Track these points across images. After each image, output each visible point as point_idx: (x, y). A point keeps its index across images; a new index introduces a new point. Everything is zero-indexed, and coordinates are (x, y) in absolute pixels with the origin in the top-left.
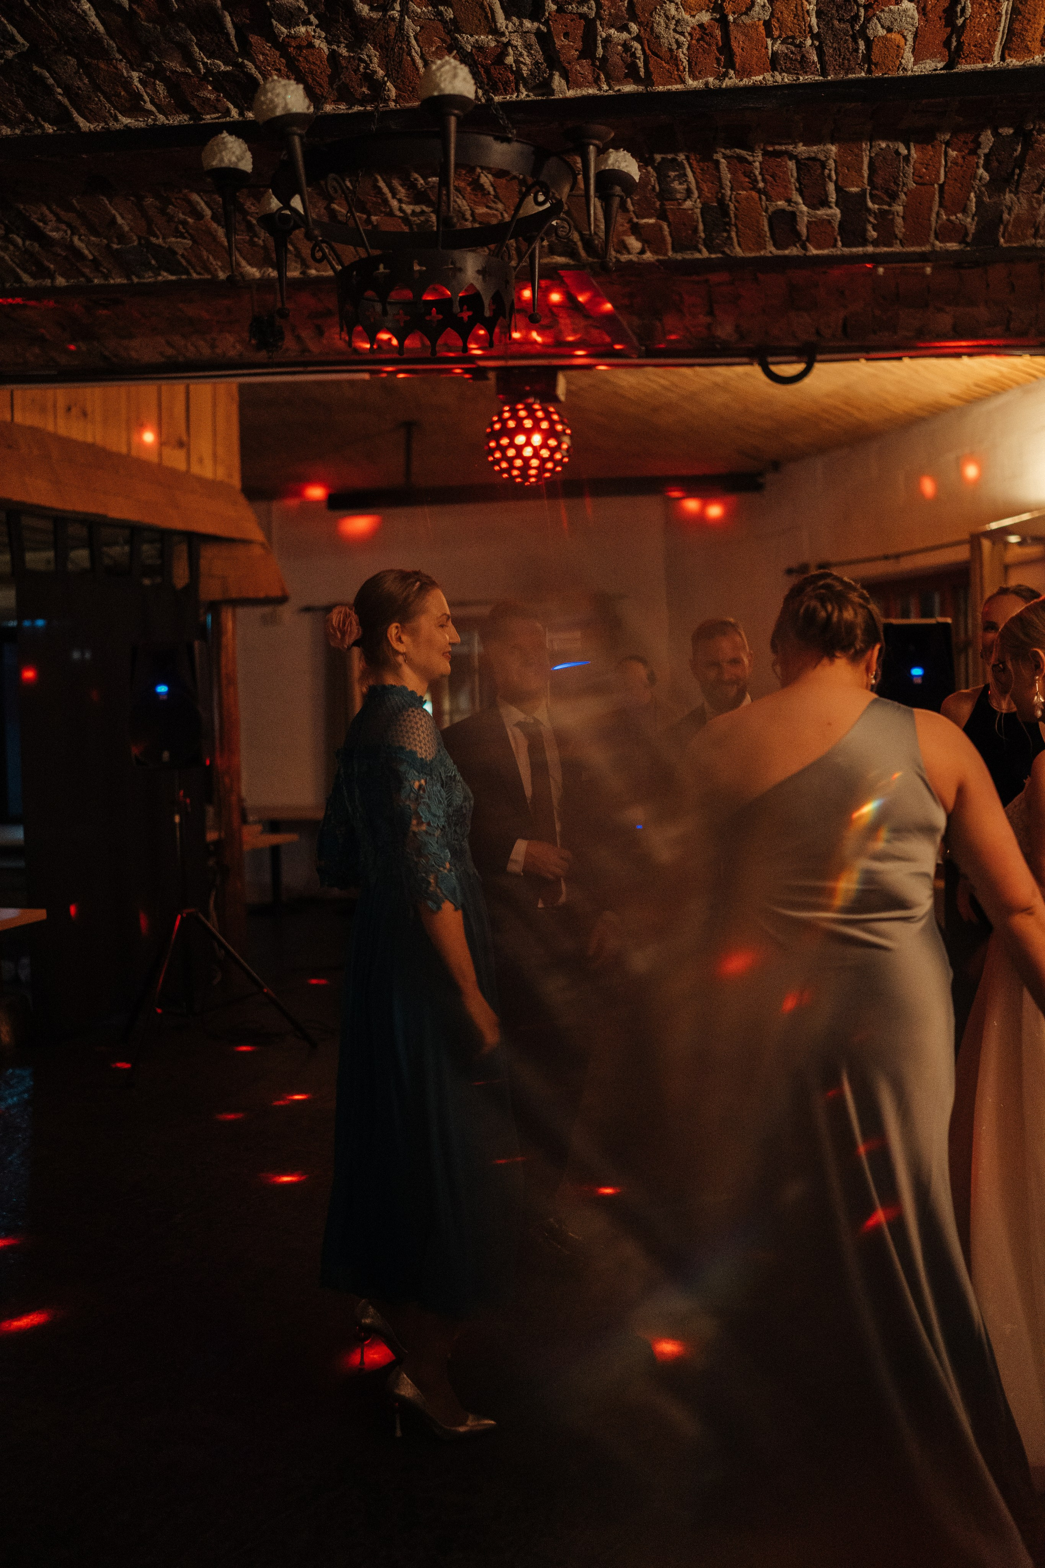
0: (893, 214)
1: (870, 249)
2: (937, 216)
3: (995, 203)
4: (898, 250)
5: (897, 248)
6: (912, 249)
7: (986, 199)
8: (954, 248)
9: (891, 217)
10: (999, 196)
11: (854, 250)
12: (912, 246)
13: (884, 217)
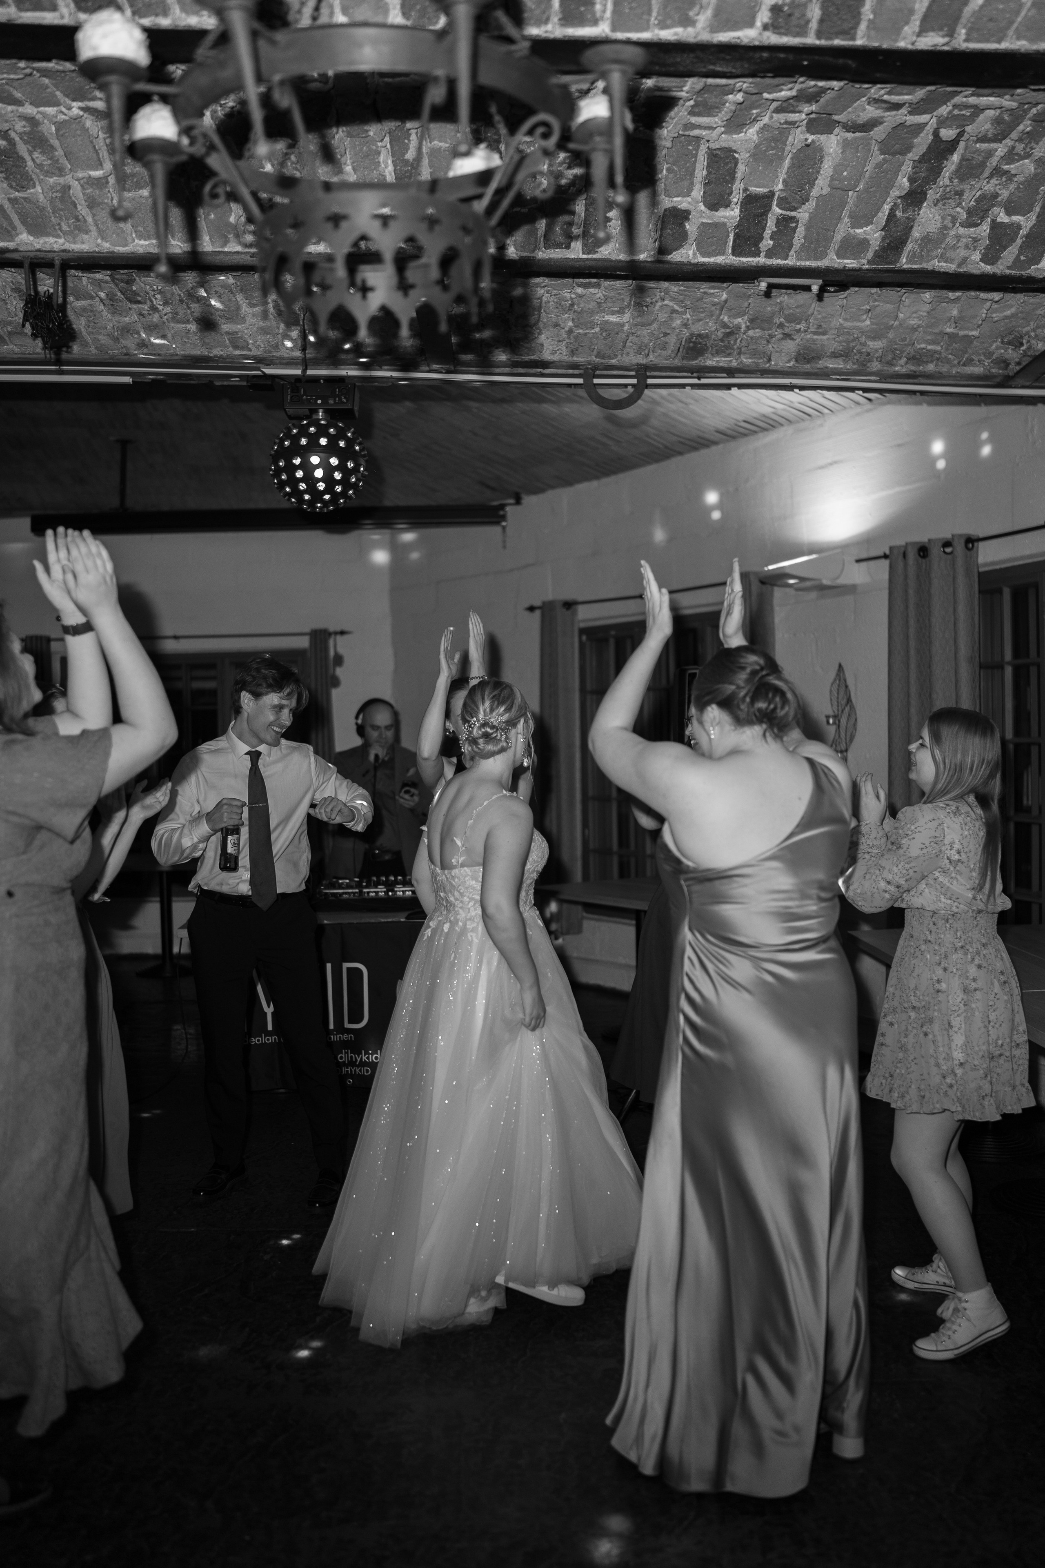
0: (798, 221)
1: (761, 260)
2: (843, 229)
3: (908, 218)
4: (791, 263)
5: (790, 262)
6: (807, 263)
7: (899, 214)
8: (851, 266)
9: (794, 225)
10: (914, 211)
11: (744, 260)
12: (808, 259)
13: (786, 224)
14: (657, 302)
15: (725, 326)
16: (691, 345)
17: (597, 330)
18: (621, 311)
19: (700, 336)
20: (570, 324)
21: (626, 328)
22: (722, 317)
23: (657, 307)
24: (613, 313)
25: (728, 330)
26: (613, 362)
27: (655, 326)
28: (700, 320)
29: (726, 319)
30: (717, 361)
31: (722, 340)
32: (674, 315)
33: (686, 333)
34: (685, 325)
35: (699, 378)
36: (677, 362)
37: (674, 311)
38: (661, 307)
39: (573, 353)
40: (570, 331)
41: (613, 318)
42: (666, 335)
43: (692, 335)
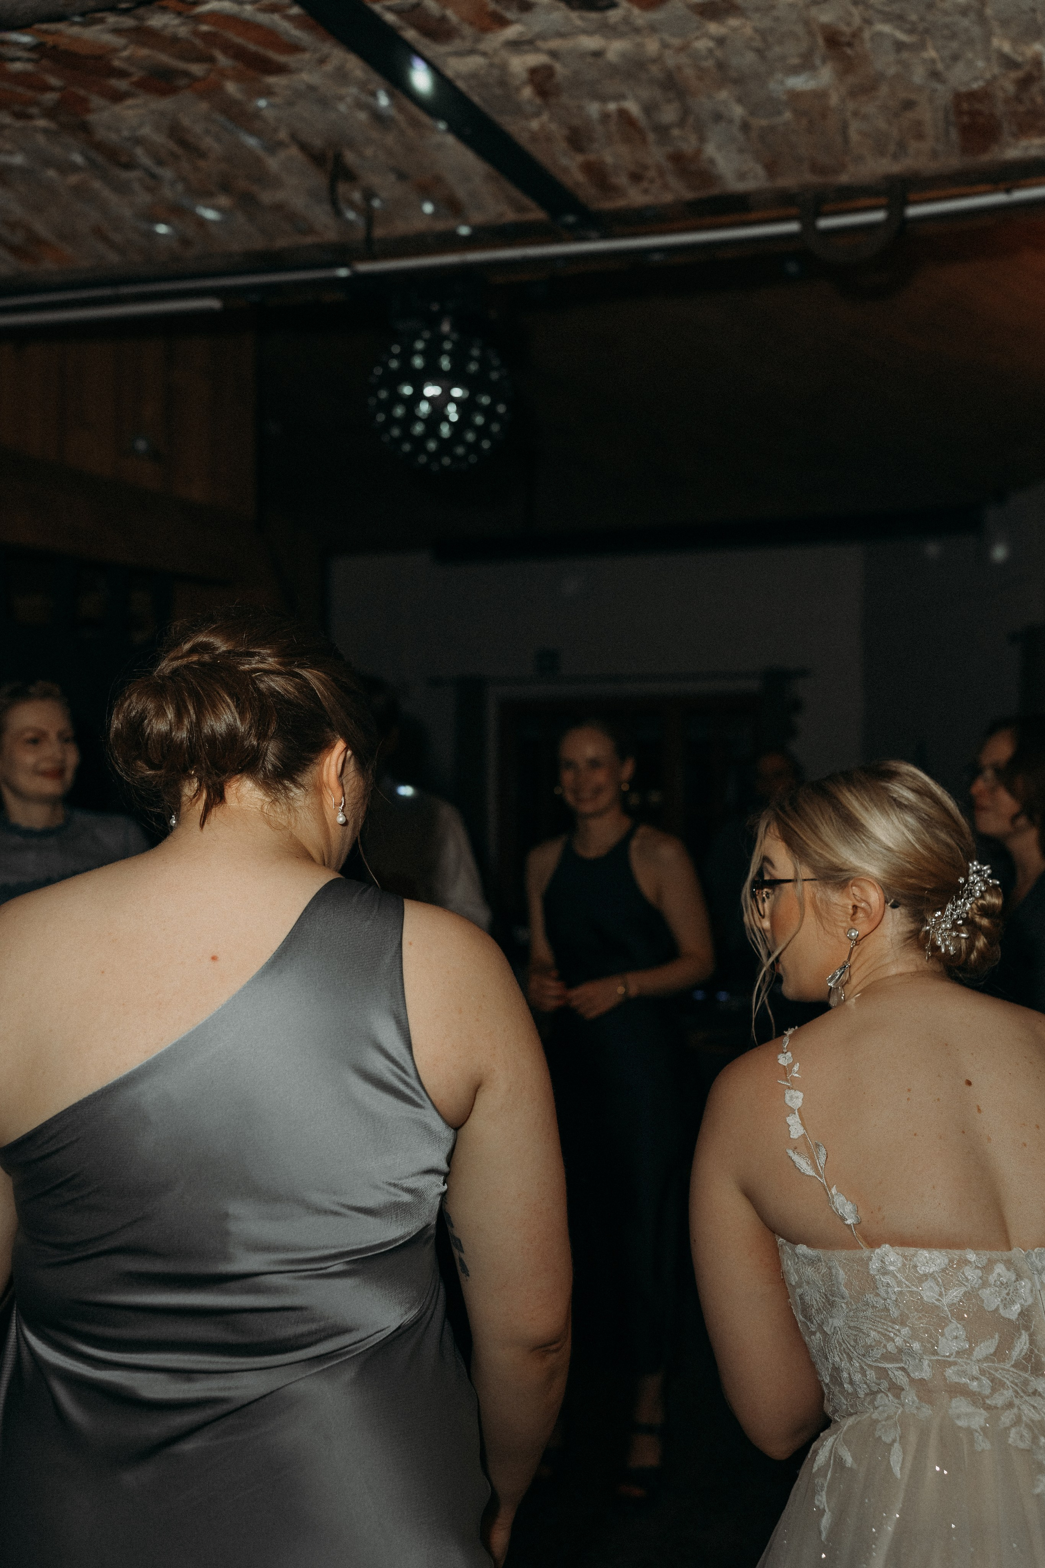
14: (860, 30)
15: (1009, 63)
16: (966, 119)
17: (788, 115)
18: (806, 65)
19: (972, 96)
20: (738, 111)
21: (834, 100)
22: (996, 42)
23: (868, 45)
24: (795, 70)
25: (1020, 74)
26: (844, 179)
27: (884, 90)
28: (955, 58)
29: (1007, 48)
30: (1027, 148)
31: (1018, 99)
32: (905, 55)
33: (943, 94)
34: (935, 75)
35: (1008, 191)
36: (954, 162)
37: (900, 46)
38: (872, 39)
39: (771, 168)
40: (745, 127)
41: (799, 83)
42: (909, 105)
43: (959, 97)
